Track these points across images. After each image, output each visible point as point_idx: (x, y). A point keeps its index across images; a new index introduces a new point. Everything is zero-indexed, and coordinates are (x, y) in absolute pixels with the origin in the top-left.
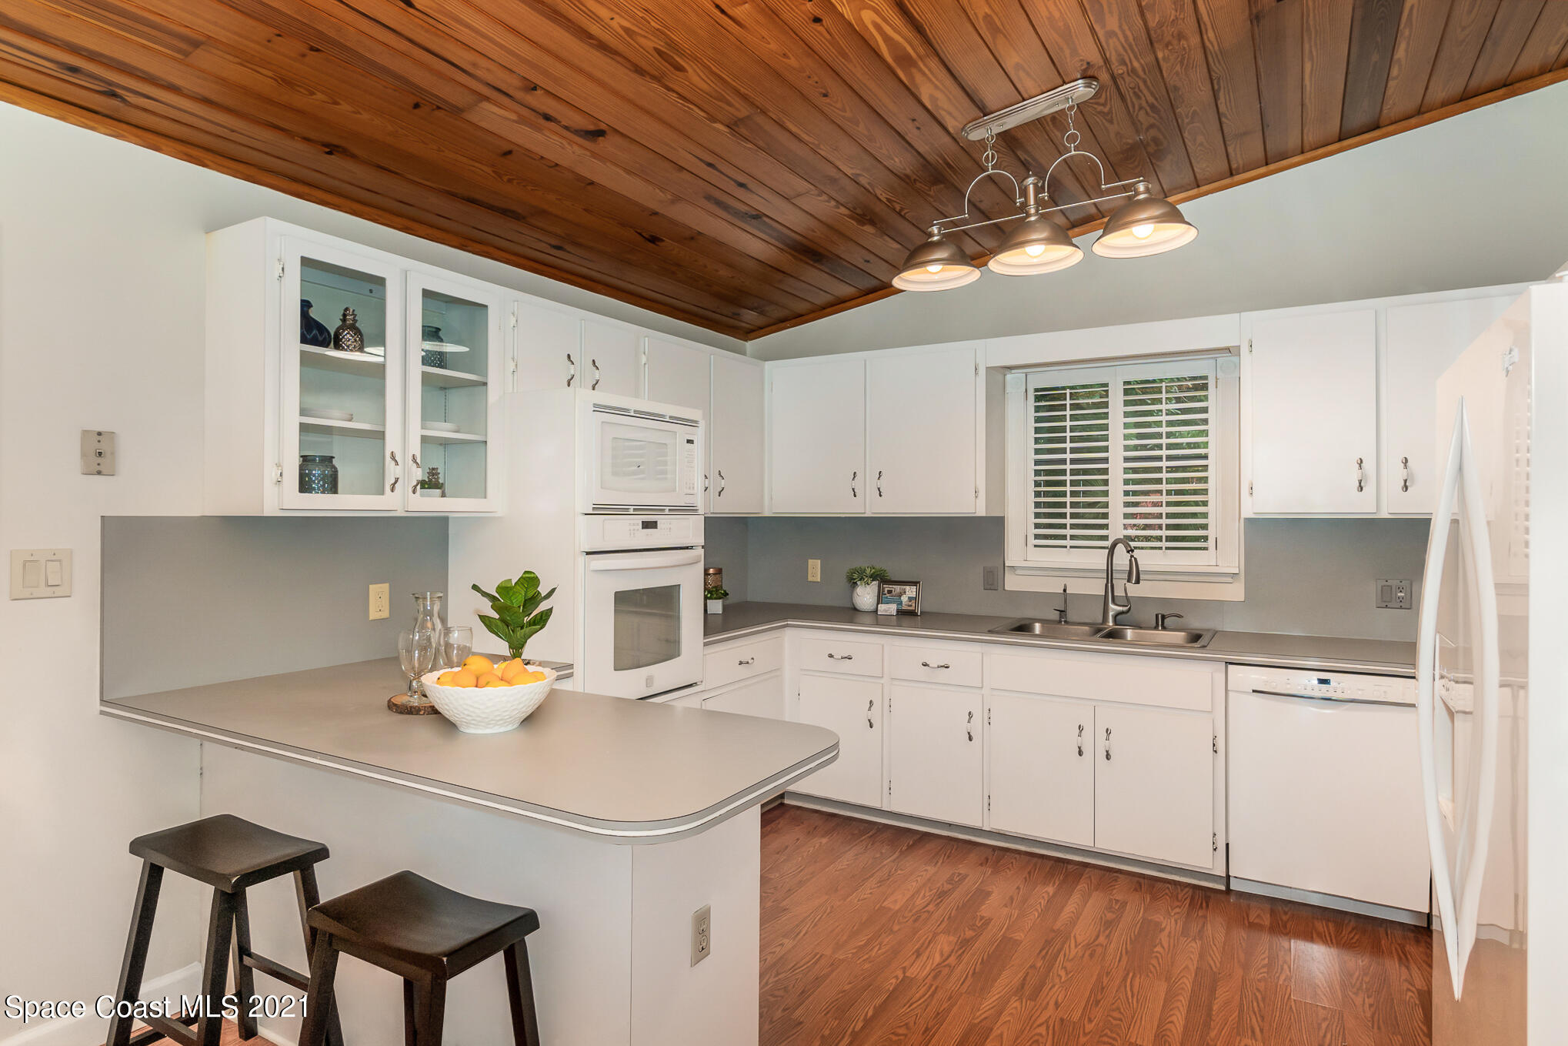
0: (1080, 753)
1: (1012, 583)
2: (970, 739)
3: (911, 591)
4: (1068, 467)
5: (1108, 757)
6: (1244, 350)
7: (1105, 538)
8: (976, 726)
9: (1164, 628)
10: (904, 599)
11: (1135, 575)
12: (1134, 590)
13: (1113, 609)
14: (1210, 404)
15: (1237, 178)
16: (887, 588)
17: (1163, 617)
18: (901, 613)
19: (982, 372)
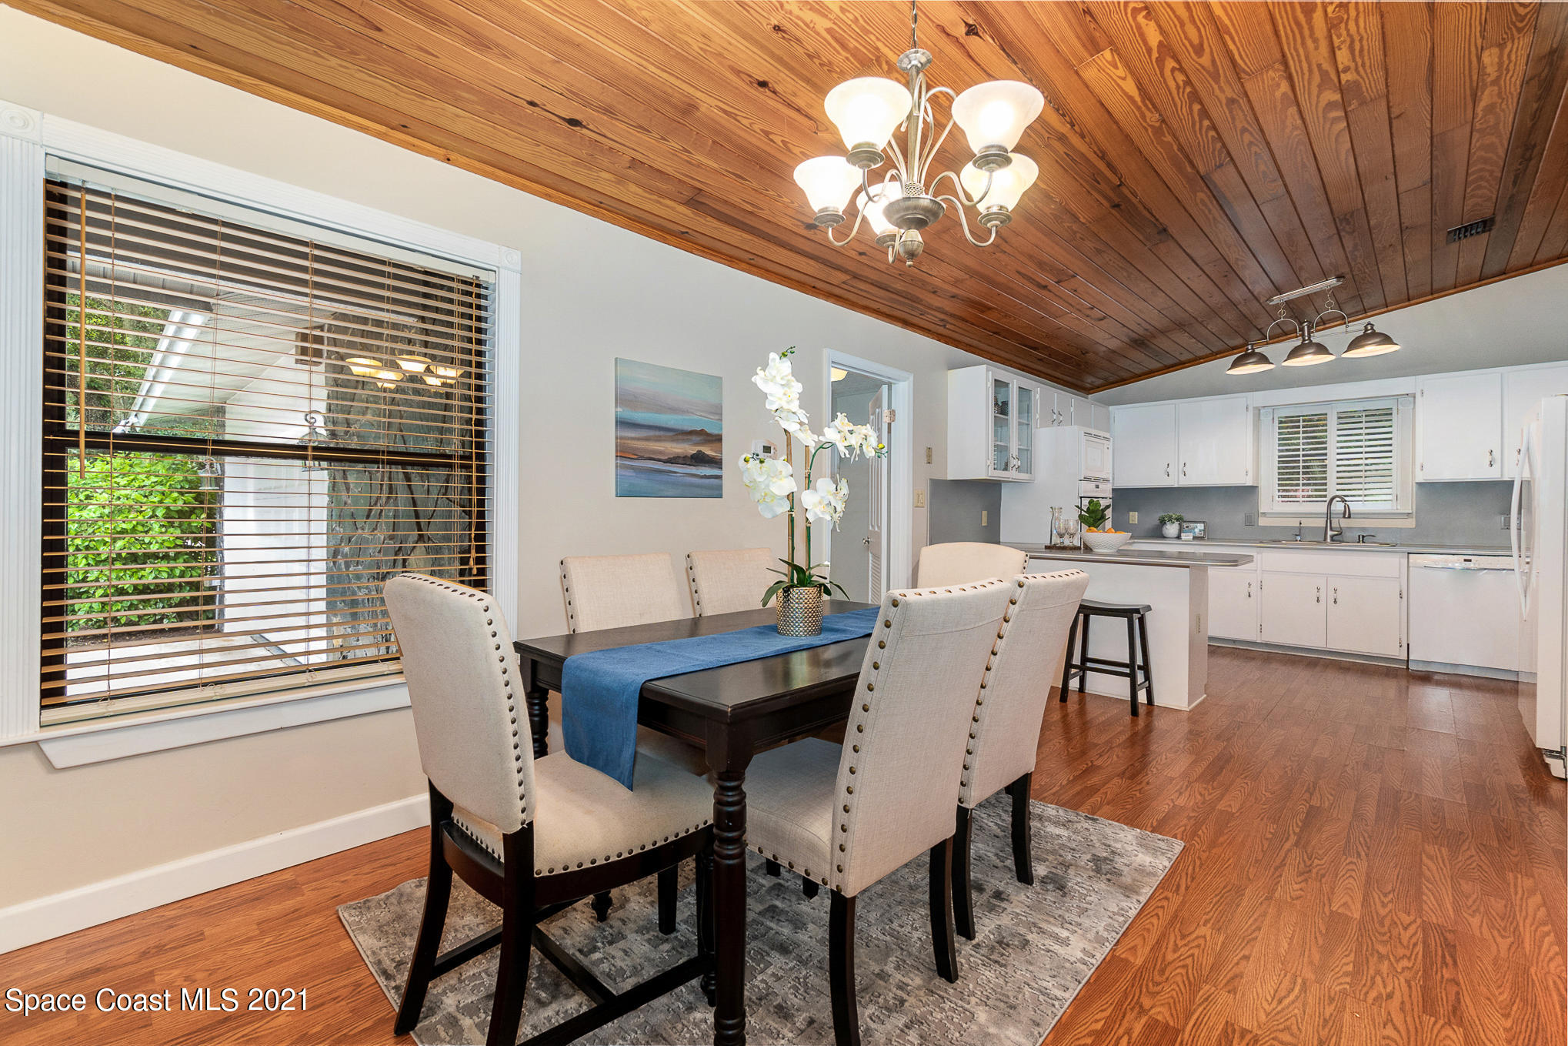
0: (1318, 601)
1: (1262, 522)
2: (1249, 596)
3: (1201, 526)
4: (1301, 458)
5: (1335, 602)
6: (1418, 396)
7: (1325, 496)
8: (1254, 590)
9: (1363, 542)
10: (1197, 530)
11: (1347, 514)
12: (1344, 523)
13: (1330, 533)
14: (1394, 423)
15: (1412, 302)
16: (1185, 525)
17: (1363, 537)
18: (1195, 538)
19: (1251, 408)
